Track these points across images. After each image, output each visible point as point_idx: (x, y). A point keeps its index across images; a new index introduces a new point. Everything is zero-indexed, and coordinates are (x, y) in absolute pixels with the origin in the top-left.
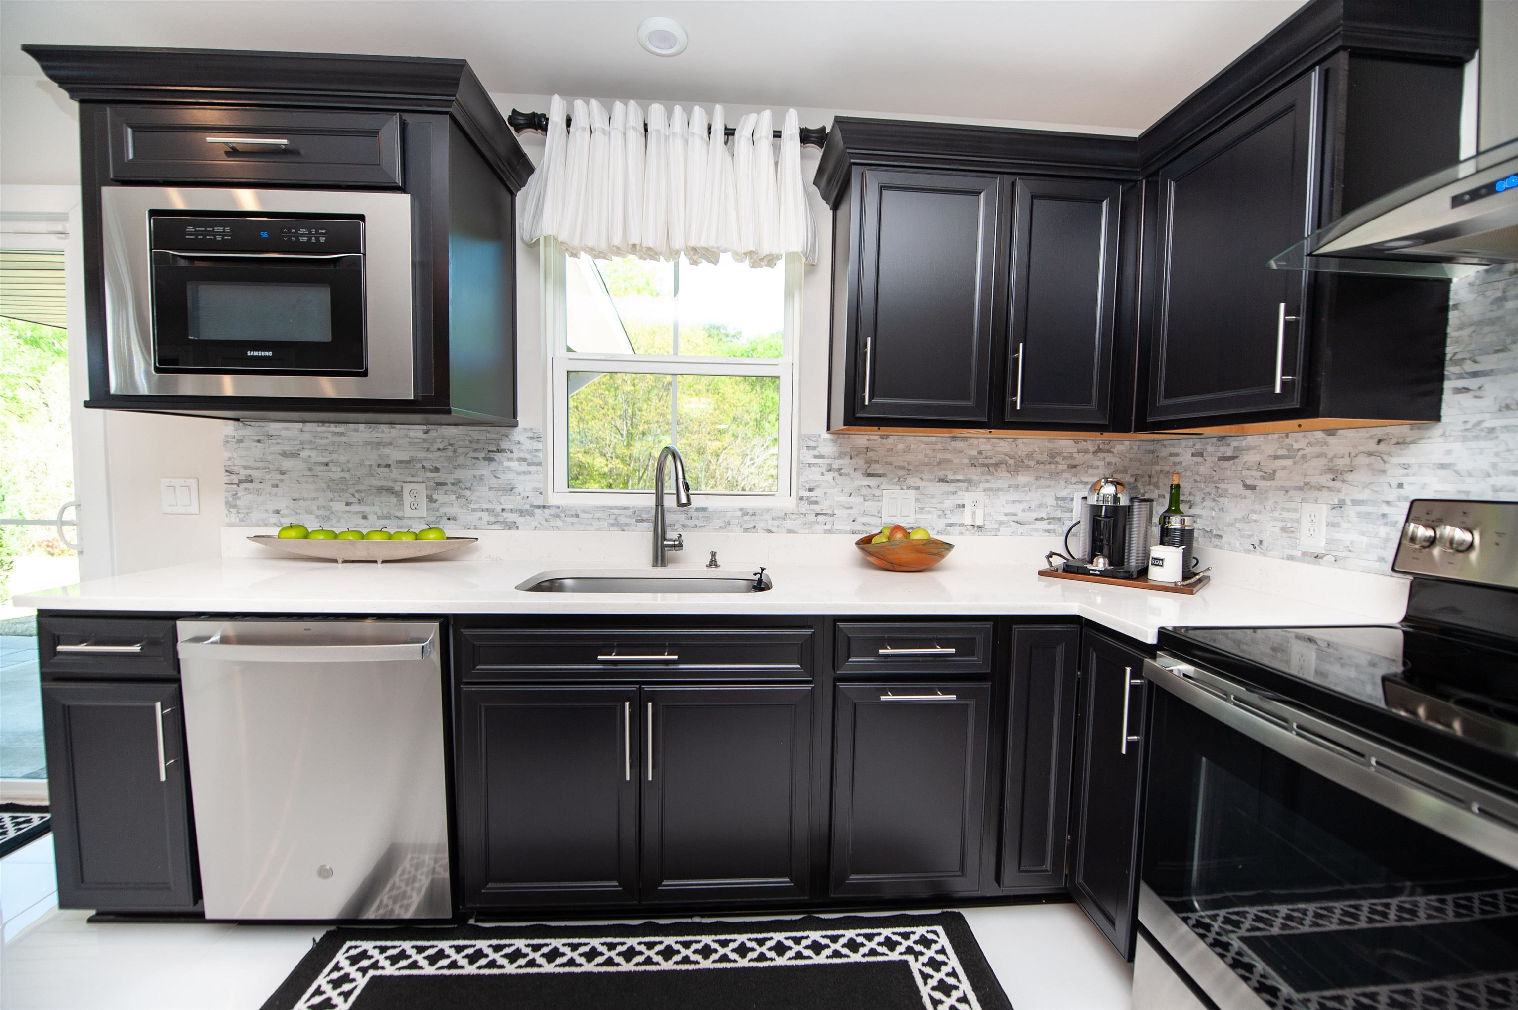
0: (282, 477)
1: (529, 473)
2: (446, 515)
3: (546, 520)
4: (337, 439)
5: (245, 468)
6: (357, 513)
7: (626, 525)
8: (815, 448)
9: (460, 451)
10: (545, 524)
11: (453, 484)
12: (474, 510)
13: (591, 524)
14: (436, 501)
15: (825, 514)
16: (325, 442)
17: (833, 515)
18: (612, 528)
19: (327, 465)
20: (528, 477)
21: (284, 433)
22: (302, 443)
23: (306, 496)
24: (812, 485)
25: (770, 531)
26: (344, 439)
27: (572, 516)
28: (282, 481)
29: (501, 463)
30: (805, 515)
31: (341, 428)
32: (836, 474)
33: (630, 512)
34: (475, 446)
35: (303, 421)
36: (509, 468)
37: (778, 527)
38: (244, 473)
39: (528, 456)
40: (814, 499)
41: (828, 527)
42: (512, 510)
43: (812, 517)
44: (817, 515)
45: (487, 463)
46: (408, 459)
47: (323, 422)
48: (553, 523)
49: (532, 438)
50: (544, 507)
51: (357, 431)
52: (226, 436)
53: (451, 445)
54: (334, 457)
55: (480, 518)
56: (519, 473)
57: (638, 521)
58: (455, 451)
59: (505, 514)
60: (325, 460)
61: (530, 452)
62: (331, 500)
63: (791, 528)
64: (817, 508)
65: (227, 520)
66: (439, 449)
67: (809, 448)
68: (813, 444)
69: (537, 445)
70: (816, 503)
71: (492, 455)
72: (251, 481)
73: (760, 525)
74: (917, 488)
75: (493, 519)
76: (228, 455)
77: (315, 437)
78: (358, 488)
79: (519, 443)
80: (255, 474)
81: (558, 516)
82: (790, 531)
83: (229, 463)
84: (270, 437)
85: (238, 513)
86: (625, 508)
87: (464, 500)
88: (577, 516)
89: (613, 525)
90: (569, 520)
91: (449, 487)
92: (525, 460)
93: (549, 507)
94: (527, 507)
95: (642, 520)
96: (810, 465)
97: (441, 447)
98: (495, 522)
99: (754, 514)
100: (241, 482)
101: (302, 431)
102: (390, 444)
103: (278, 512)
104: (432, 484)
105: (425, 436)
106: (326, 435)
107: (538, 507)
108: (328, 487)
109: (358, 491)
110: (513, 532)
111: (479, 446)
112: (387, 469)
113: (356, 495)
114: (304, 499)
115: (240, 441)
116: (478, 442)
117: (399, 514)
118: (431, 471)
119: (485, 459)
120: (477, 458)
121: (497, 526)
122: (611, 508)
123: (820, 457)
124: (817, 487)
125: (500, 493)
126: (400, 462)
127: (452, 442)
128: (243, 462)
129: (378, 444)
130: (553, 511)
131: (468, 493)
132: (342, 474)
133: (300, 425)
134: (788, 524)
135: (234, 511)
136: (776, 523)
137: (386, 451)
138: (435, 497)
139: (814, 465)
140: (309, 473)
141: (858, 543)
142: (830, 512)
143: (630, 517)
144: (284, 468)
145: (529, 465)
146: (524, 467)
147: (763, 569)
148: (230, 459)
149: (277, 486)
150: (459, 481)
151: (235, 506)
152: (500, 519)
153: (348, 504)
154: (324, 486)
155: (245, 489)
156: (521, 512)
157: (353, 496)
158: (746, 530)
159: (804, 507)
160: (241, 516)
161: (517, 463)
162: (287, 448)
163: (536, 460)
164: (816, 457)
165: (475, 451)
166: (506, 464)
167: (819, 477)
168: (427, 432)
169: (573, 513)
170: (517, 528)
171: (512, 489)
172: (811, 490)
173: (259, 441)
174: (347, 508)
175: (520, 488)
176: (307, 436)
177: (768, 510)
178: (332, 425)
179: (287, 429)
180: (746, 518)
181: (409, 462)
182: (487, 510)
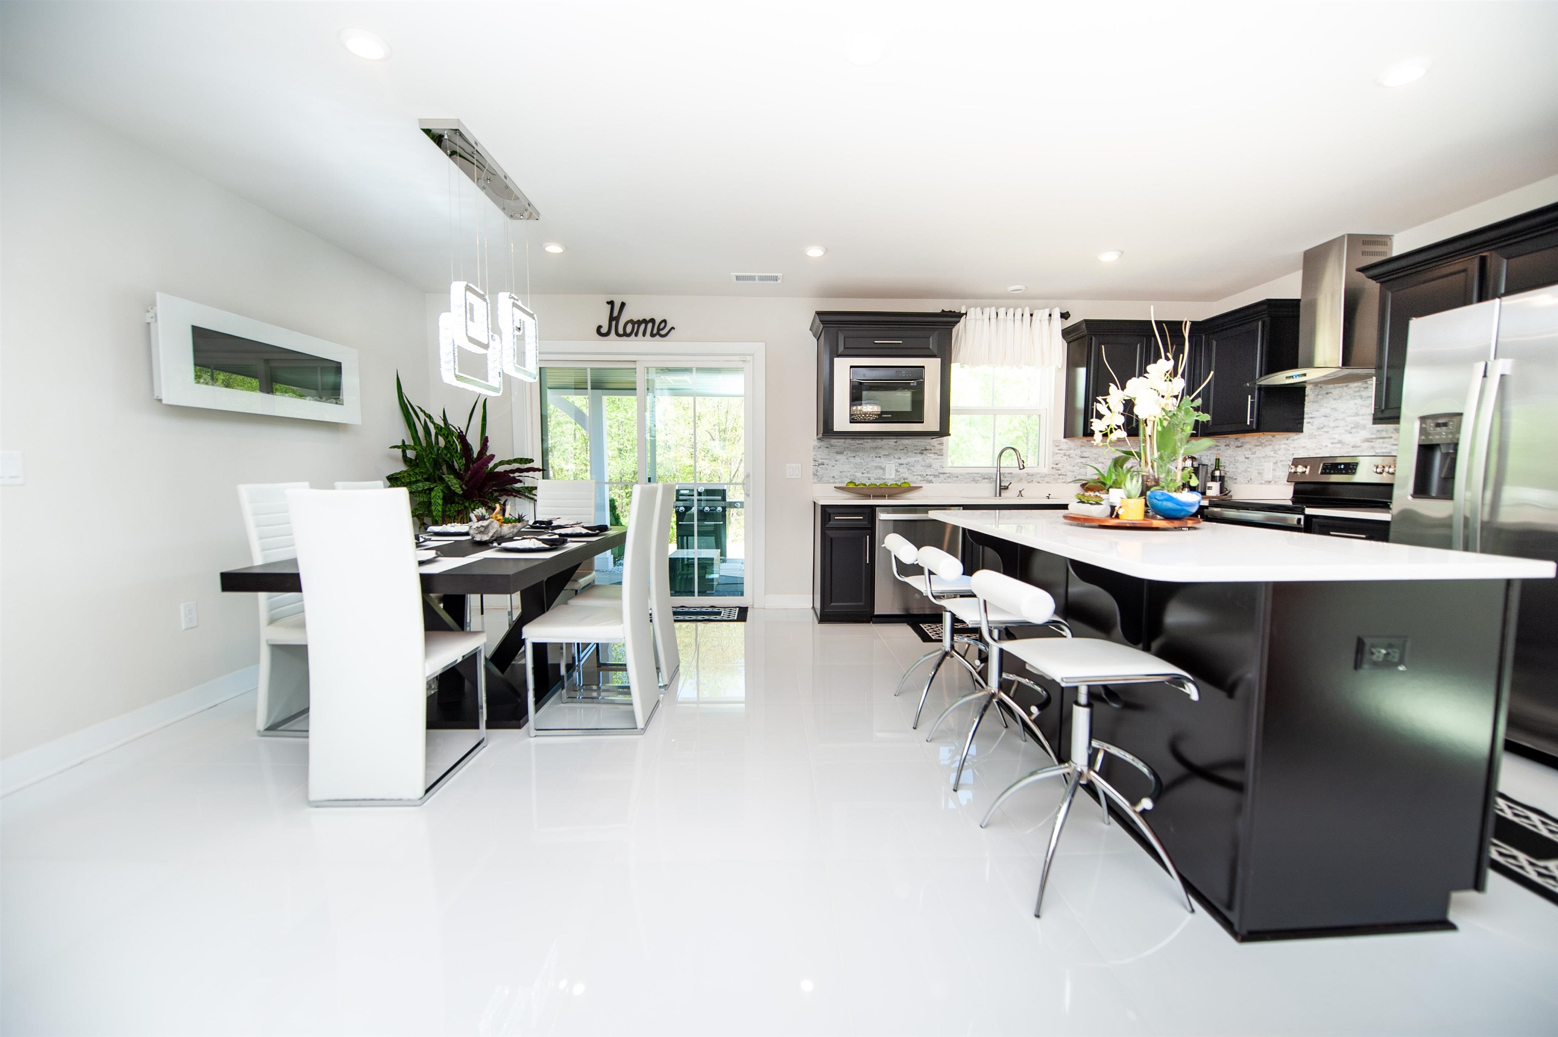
0: (836, 462)
1: (938, 459)
2: (903, 477)
3: (945, 479)
4: (859, 446)
5: (821, 459)
6: (866, 477)
7: (978, 480)
8: (1058, 446)
9: (909, 450)
10: (944, 481)
11: (906, 464)
12: (915, 475)
13: (963, 481)
14: (899, 472)
15: (1063, 475)
16: (854, 447)
17: (1066, 475)
18: (972, 482)
19: (854, 457)
20: (938, 461)
21: (837, 444)
22: (844, 448)
23: (845, 470)
24: (1057, 462)
25: (1039, 482)
26: (862, 446)
27: (955, 477)
28: (836, 464)
29: (926, 455)
30: (1054, 475)
31: (861, 442)
32: (1068, 457)
33: (980, 475)
34: (916, 448)
35: (845, 439)
36: (930, 457)
37: (1042, 480)
38: (820, 461)
39: (938, 452)
40: (1058, 468)
41: (1064, 480)
42: (930, 475)
43: (1057, 476)
44: (1059, 475)
45: (920, 455)
46: (888, 454)
47: (853, 439)
48: (948, 480)
49: (939, 444)
50: (944, 473)
51: (867, 442)
52: (814, 446)
53: (906, 448)
54: (857, 453)
55: (917, 479)
56: (933, 459)
57: (983, 479)
58: (907, 450)
59: (928, 477)
60: (854, 455)
61: (939, 450)
62: (856, 472)
63: (1048, 481)
64: (1059, 472)
65: (813, 481)
66: (901, 450)
67: (1056, 446)
68: (1058, 444)
69: (941, 447)
70: (1059, 470)
71: (922, 451)
72: (824, 464)
73: (1035, 480)
74: (1103, 463)
75: (922, 479)
76: (815, 453)
77: (850, 445)
78: (867, 467)
79: (934, 446)
80: (825, 461)
81: (950, 477)
82: (1047, 482)
83: (814, 457)
84: (832, 446)
85: (818, 478)
86: (978, 473)
87: (911, 471)
88: (958, 477)
89: (972, 481)
90: (954, 479)
91: (905, 466)
92: (936, 453)
93: (946, 473)
94: (937, 473)
95: (985, 479)
96: (1056, 454)
97: (902, 448)
98: (923, 480)
99: (1032, 475)
100: (819, 464)
101: (845, 442)
102: (881, 448)
103: (834, 477)
104: (897, 464)
105: (895, 444)
106: (855, 444)
107: (942, 473)
108: (855, 466)
109: (867, 468)
110: (931, 484)
111: (918, 448)
112: (879, 458)
113: (866, 470)
114: (844, 472)
115: (820, 448)
116: (917, 446)
117: (884, 477)
118: (897, 459)
119: (920, 453)
120: (916, 453)
121: (924, 482)
122: (972, 473)
123: (1061, 450)
124: (1060, 463)
125: (925, 468)
126: (885, 455)
127: (906, 446)
128: (820, 457)
129: (876, 448)
130: (948, 475)
131: (912, 468)
132: (861, 461)
133: (844, 440)
134: (1047, 479)
135: (816, 477)
136: (1042, 479)
137: (880, 451)
138: (899, 470)
139: (1058, 453)
140: (847, 461)
141: (1081, 485)
142: (1065, 474)
143: (980, 477)
144: (837, 459)
145: (938, 455)
146: (936, 456)
147: (1049, 495)
148: (815, 455)
149: (834, 466)
150: (909, 463)
151: (816, 475)
152: (926, 479)
153: (863, 473)
154: (853, 466)
155: (821, 468)
156: (935, 476)
157: (865, 470)
158: (1029, 482)
159: (1054, 472)
160: (819, 479)
161: (933, 455)
162: (839, 450)
163: (941, 453)
164: (1059, 450)
165: (916, 450)
166: (929, 455)
167: (1060, 459)
168: (896, 442)
169: (956, 476)
170: (933, 483)
171: (930, 466)
172: (1057, 464)
173: (827, 448)
174: (862, 475)
175: (934, 466)
176: (847, 445)
177: (1039, 473)
178: (857, 440)
179: (839, 442)
180: (1029, 477)
181: (888, 455)
182: (920, 475)
